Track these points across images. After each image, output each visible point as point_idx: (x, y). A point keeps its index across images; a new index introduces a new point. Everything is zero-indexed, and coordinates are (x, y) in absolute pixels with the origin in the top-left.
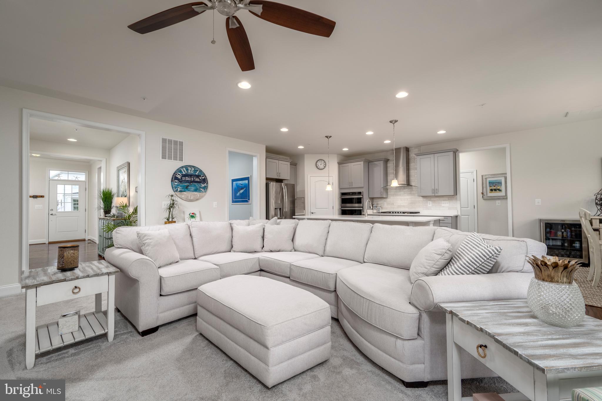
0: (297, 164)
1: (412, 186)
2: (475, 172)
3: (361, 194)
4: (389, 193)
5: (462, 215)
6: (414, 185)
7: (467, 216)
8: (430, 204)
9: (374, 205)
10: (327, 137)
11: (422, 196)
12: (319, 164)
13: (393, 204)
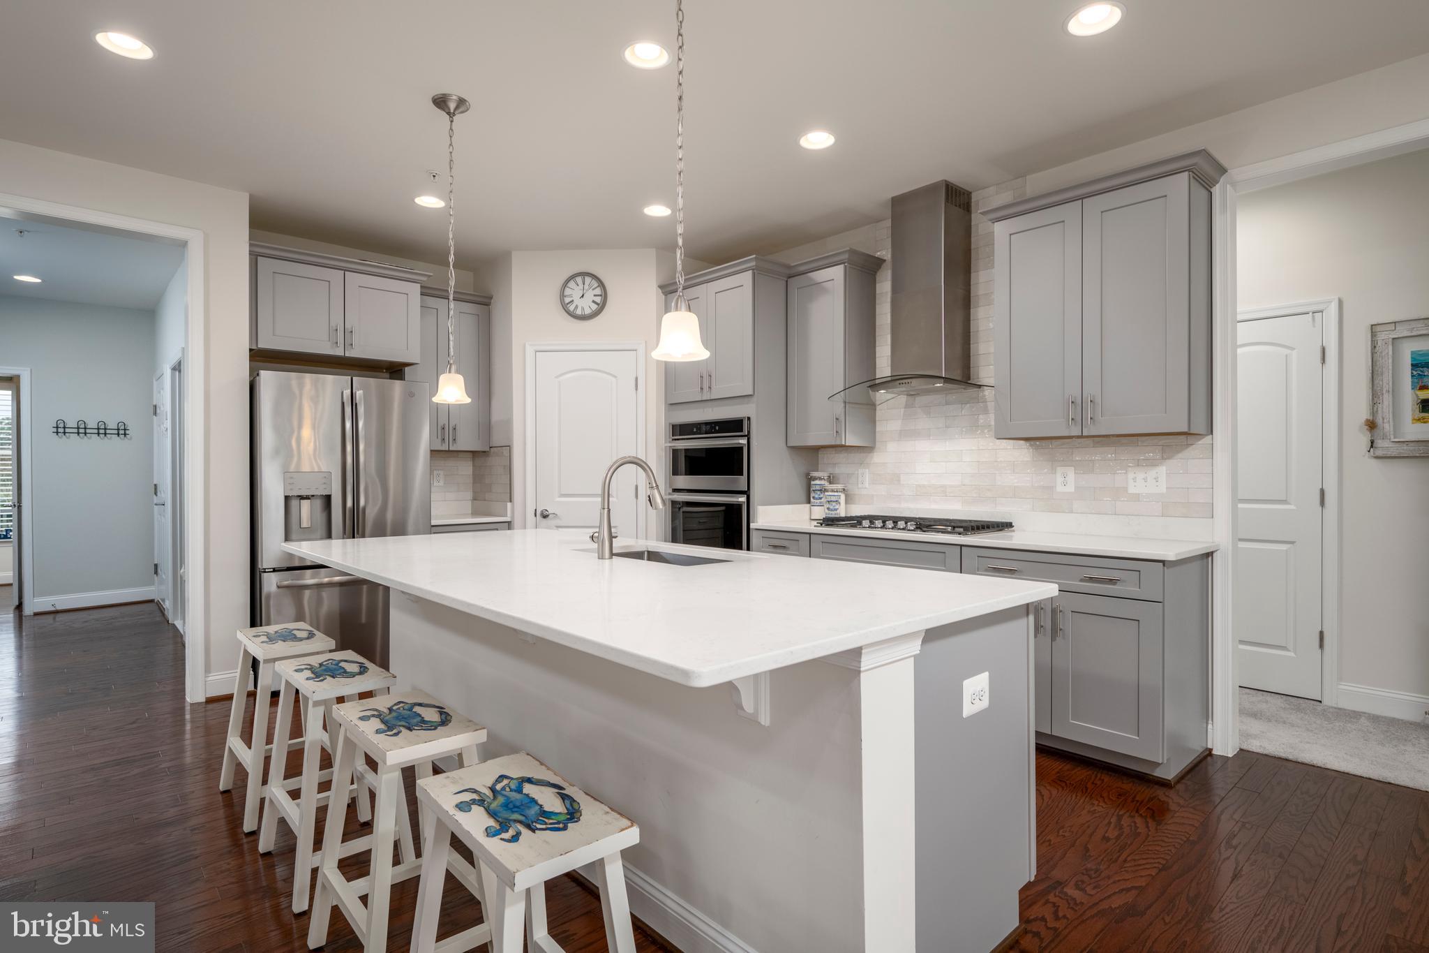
0: (491, 298)
1: (980, 386)
2: (1333, 309)
3: (741, 430)
4: (880, 427)
5: (1241, 540)
6: (991, 382)
7: (1284, 547)
8: (1066, 480)
9: (817, 482)
10: (440, 102)
11: (1026, 439)
12: (574, 291)
13: (895, 479)
